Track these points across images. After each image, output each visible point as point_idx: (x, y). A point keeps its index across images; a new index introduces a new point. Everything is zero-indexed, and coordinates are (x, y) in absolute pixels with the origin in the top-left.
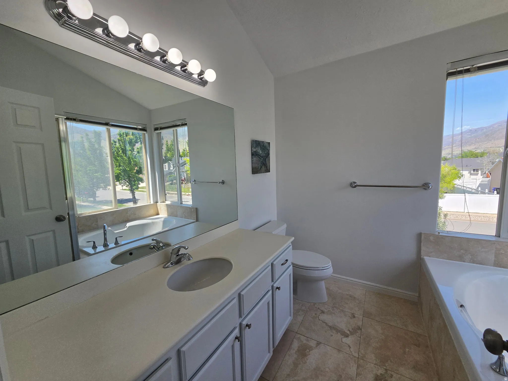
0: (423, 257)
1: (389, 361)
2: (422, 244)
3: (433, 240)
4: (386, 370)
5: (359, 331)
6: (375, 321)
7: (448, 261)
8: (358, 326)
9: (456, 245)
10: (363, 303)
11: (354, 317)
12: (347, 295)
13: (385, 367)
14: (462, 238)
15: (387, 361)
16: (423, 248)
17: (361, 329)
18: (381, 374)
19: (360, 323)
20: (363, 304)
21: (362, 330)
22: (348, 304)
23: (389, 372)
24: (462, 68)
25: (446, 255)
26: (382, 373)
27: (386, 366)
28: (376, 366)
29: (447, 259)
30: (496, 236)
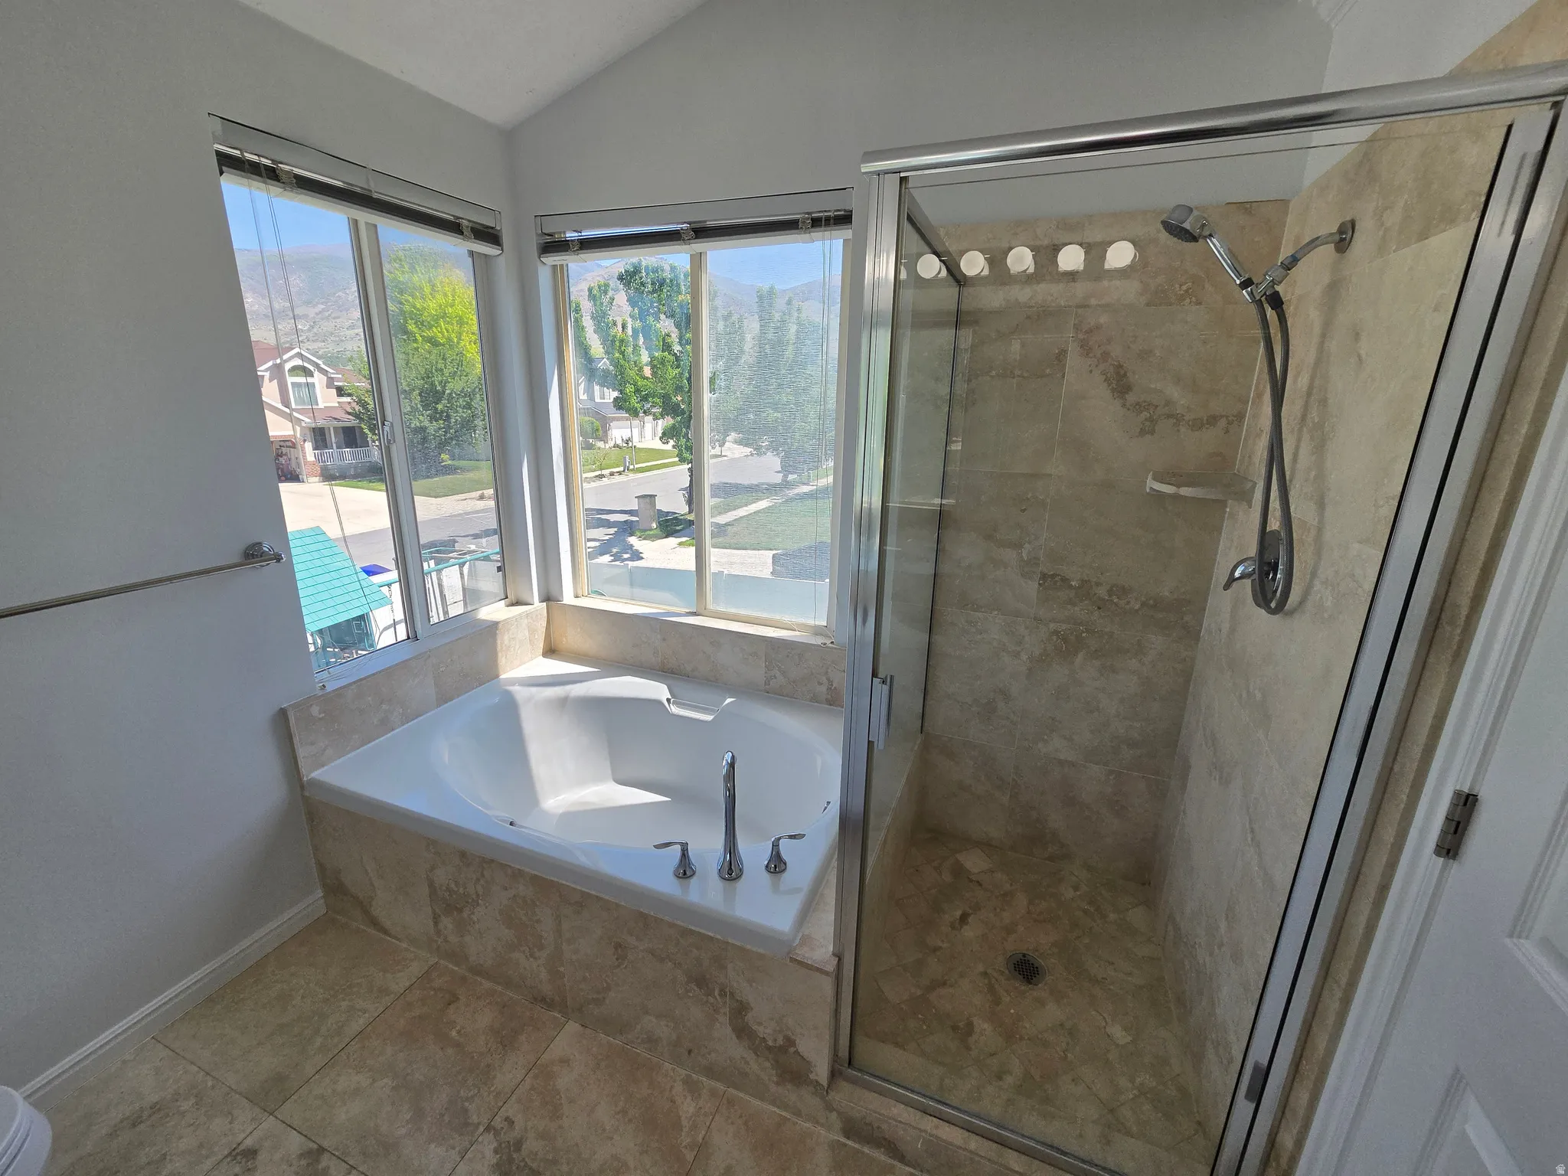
0: (307, 777)
1: (467, 1104)
2: (296, 740)
3: (320, 714)
4: (488, 1129)
5: (325, 1161)
6: (317, 1076)
7: (365, 747)
8: (301, 1156)
9: (369, 699)
10: (210, 1084)
11: (251, 1153)
12: (113, 1135)
13: (481, 1129)
14: (377, 673)
15: (466, 1111)
16: (302, 752)
17: (322, 1150)
18: (496, 1151)
19: (295, 1143)
20: (213, 1087)
21: (325, 1144)
22: (165, 1155)
23: (498, 1122)
24: (256, 157)
25: (357, 737)
26: (493, 1147)
27: (479, 1124)
28: (469, 1155)
29: (362, 746)
30: (409, 638)
